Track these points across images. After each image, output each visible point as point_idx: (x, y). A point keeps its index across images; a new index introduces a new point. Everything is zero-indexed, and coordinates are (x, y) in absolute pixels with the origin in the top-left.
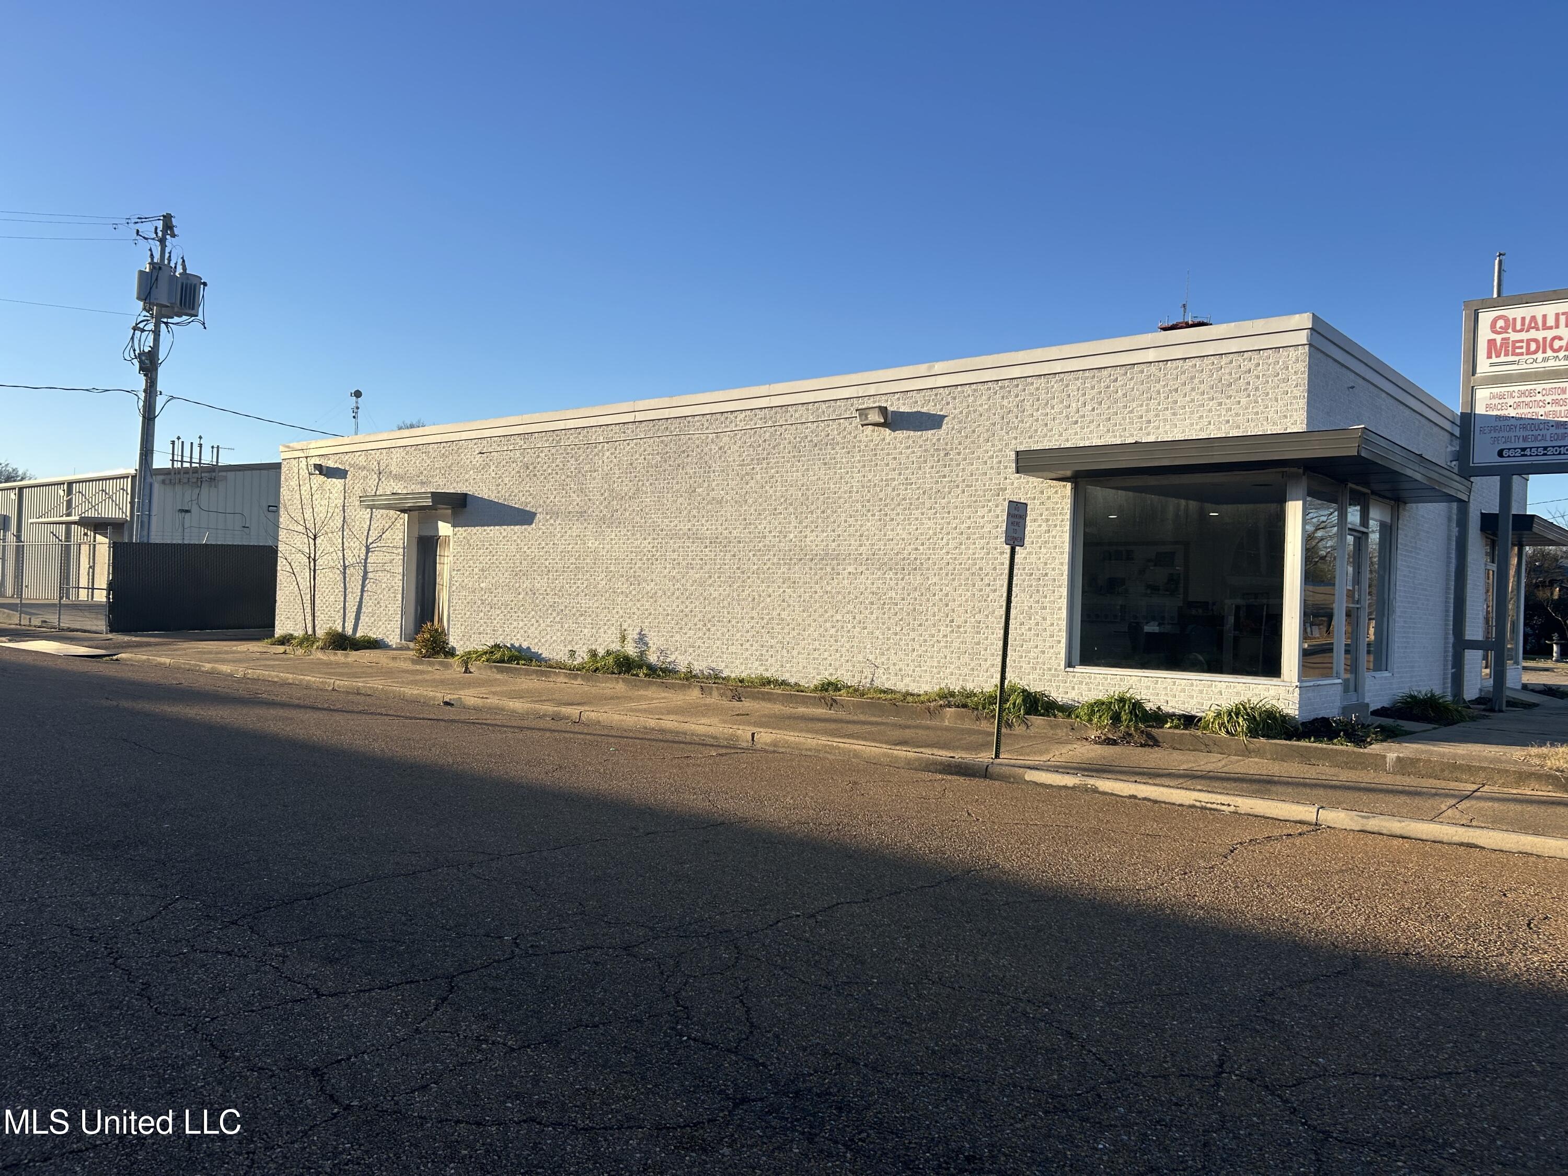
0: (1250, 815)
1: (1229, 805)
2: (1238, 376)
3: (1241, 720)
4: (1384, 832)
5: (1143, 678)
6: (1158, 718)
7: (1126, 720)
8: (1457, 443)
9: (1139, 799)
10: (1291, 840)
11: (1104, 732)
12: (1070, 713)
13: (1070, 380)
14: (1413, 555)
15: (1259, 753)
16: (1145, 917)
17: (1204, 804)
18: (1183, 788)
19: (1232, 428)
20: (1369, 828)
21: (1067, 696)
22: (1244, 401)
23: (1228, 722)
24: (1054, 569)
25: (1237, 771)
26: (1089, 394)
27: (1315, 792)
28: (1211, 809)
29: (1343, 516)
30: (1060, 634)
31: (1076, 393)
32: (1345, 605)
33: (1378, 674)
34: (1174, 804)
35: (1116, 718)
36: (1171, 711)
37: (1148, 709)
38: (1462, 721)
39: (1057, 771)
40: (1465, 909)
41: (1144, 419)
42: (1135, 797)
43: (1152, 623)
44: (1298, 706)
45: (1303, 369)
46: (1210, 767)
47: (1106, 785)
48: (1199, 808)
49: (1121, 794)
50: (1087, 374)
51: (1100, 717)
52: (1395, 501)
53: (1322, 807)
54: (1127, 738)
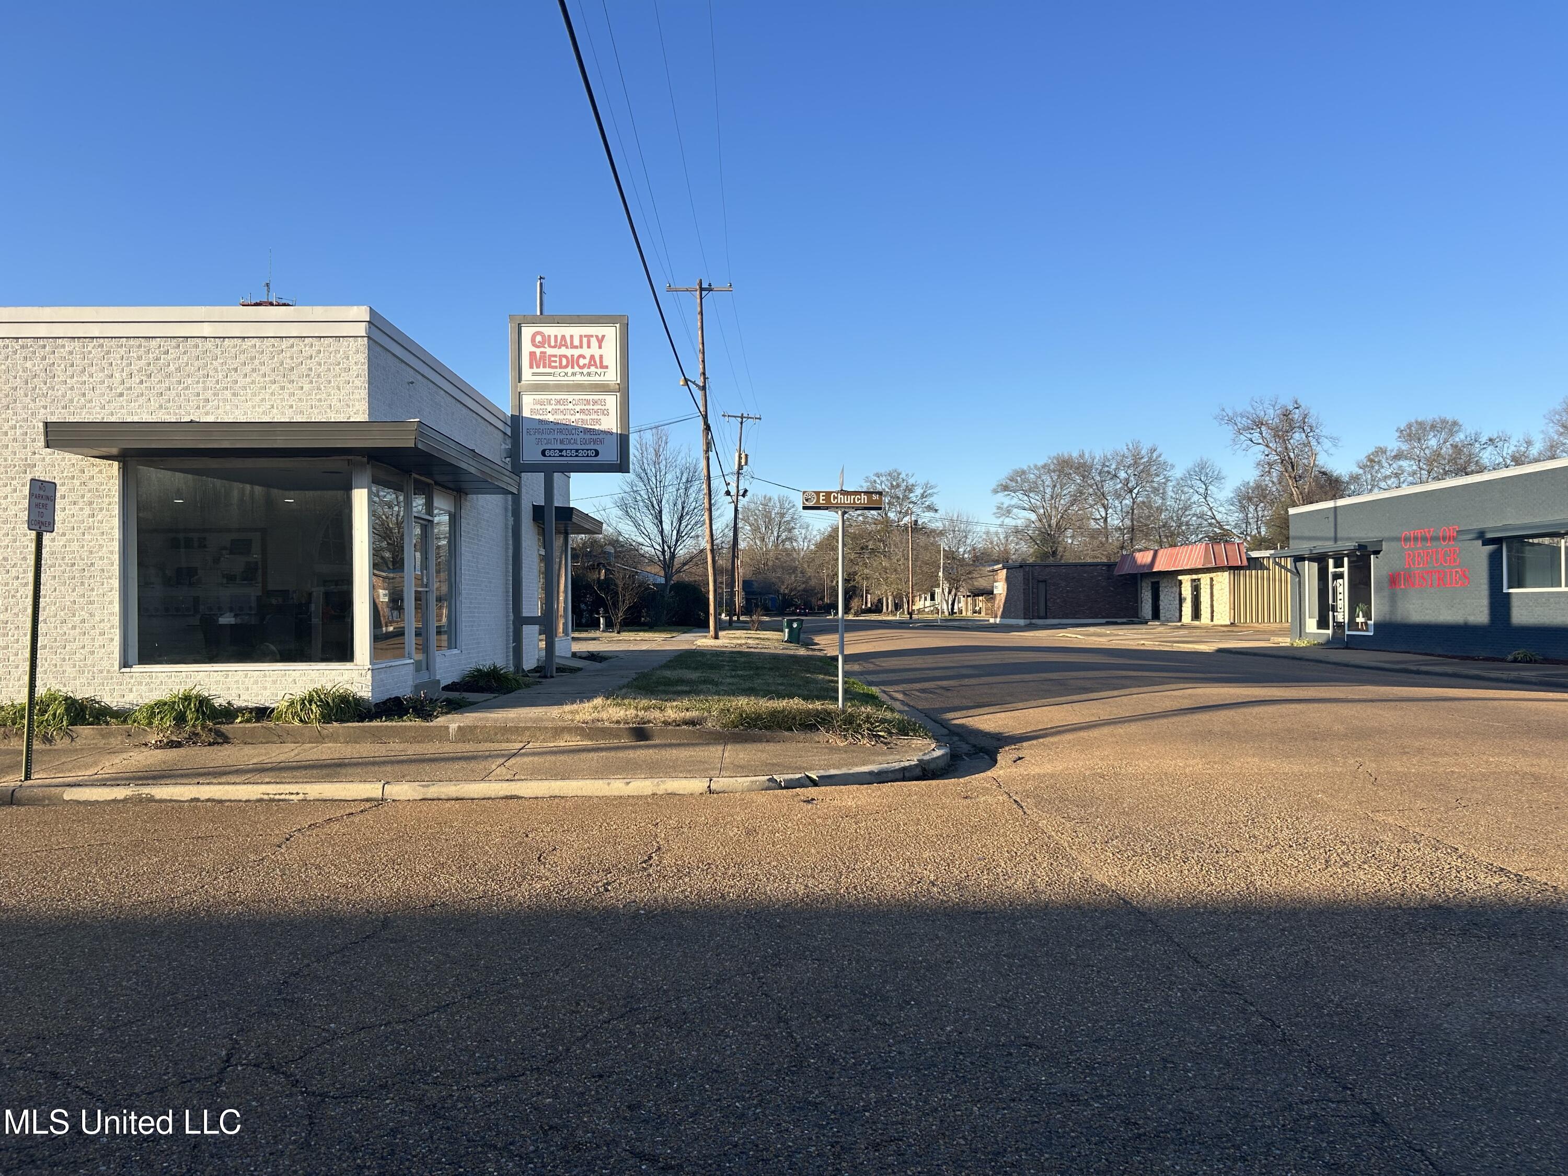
0: (318, 800)
1: (298, 794)
2: (300, 361)
3: (314, 707)
4: (443, 797)
5: (212, 673)
6: (229, 713)
7: (191, 719)
8: (509, 441)
9: (203, 801)
10: (352, 818)
11: (167, 735)
12: (126, 717)
13: (112, 347)
14: (476, 541)
15: (333, 738)
16: (175, 925)
17: (272, 796)
18: (251, 783)
19: (296, 413)
20: (429, 796)
21: (123, 700)
22: (307, 387)
23: (301, 710)
24: (101, 558)
25: (309, 758)
26: (136, 365)
27: (383, 768)
28: (279, 800)
29: (408, 504)
30: (112, 631)
31: (119, 362)
32: (414, 589)
33: (448, 653)
34: (240, 801)
35: (180, 719)
36: (244, 704)
37: (216, 705)
38: (519, 688)
39: (104, 785)
40: (491, 855)
41: (201, 397)
42: (197, 800)
43: (228, 614)
44: (370, 688)
45: (363, 361)
46: (282, 758)
47: (162, 792)
48: (267, 800)
49: (182, 799)
50: (132, 342)
51: (162, 719)
52: (457, 491)
53: (387, 783)
54: (193, 738)
